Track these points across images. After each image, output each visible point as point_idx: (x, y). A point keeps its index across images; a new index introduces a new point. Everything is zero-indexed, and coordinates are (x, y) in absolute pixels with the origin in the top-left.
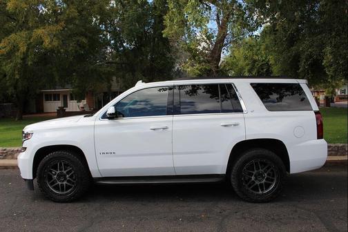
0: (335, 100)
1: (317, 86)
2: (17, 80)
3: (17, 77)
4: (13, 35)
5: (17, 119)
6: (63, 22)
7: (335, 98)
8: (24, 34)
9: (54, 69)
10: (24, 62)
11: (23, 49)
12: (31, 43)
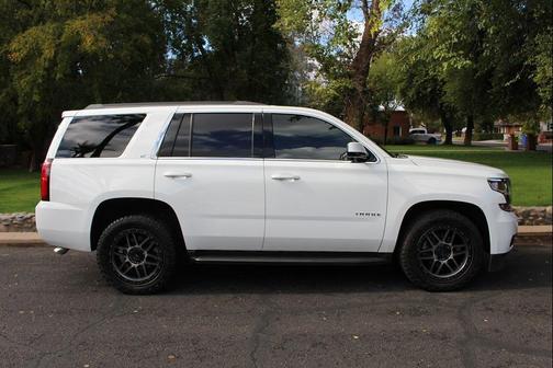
0: (539, 140)
1: (510, 117)
2: (35, 103)
3: (36, 98)
4: (33, 31)
5: (31, 170)
6: (114, 9)
7: (540, 136)
8: (50, 27)
9: (95, 86)
10: (49, 75)
11: (48, 53)
12: (60, 44)
